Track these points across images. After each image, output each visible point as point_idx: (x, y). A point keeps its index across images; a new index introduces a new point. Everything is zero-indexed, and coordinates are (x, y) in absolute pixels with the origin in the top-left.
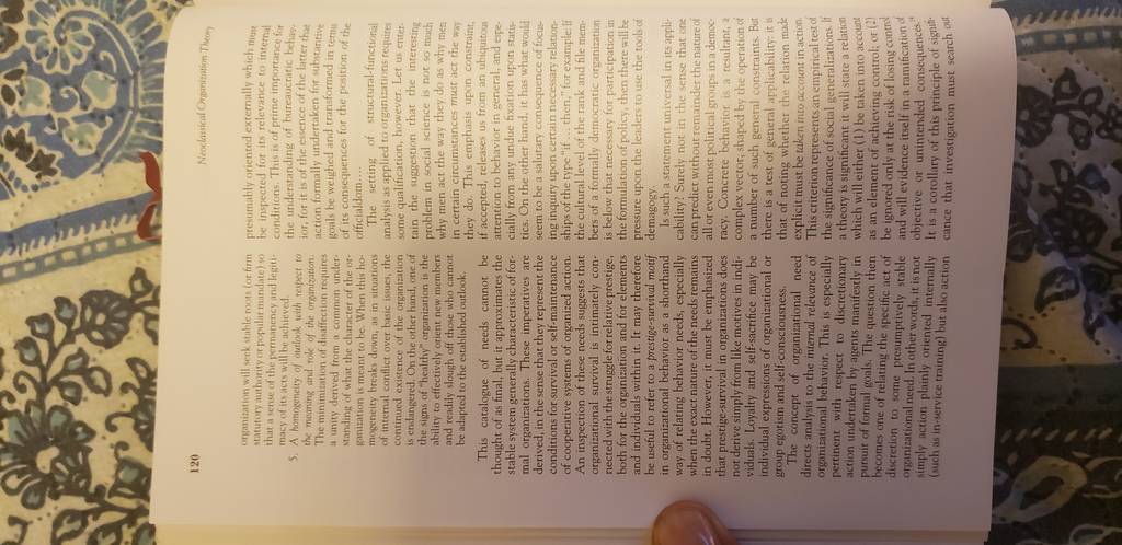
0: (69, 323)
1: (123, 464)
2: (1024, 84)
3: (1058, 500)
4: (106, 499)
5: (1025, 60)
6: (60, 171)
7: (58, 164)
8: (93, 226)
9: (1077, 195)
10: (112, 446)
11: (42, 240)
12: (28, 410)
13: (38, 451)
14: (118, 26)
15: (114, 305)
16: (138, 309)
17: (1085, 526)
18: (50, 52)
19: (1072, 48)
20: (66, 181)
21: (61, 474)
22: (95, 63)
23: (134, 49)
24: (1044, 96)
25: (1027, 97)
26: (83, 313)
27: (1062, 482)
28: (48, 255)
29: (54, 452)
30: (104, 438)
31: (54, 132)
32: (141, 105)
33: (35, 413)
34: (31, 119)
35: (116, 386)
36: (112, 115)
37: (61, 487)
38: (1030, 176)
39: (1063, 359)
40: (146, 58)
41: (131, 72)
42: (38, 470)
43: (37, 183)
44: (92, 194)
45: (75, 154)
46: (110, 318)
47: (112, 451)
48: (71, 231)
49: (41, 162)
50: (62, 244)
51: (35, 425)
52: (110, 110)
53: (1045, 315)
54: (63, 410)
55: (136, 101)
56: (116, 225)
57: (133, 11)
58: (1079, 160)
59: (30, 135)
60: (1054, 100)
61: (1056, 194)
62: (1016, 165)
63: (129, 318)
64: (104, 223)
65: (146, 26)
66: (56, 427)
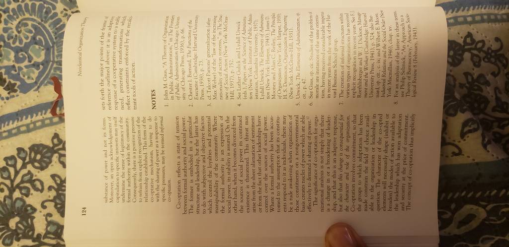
0: (24, 159)
1: (49, 223)
2: (450, 39)
3: (474, 224)
4: (42, 240)
5: (450, 29)
6: (19, 90)
7: (18, 87)
8: (35, 115)
9: (476, 88)
10: (44, 215)
11: (11, 122)
12: (5, 200)
13: (10, 219)
14: (45, 25)
15: (45, 151)
16: (56, 152)
17: (487, 236)
18: (14, 37)
19: (470, 23)
20: (21, 95)
21: (20, 229)
22: (34, 41)
23: (53, 35)
24: (458, 44)
25: (452, 44)
26: (30, 154)
27: (475, 216)
28: (14, 129)
29: (17, 219)
30: (41, 212)
31: (16, 73)
32: (56, 60)
33: (8, 202)
34: (5, 67)
35: (46, 187)
36: (42, 65)
37: (21, 235)
38: (455, 80)
39: (474, 160)
40: (58, 38)
41: (51, 45)
42: (10, 228)
43: (8, 96)
44: (34, 100)
45: (26, 82)
46: (43, 156)
47: (45, 217)
48: (24, 117)
49: (10, 87)
50: (20, 123)
51: (8, 207)
52: (42, 62)
53: (465, 140)
54: (21, 199)
55: (54, 58)
56: (45, 114)
57: (52, 18)
58: (476, 72)
59: (5, 74)
60: (464, 46)
61: (466, 87)
62: (448, 75)
63: (52, 156)
64: (40, 113)
65: (58, 24)
66: (18, 208)
